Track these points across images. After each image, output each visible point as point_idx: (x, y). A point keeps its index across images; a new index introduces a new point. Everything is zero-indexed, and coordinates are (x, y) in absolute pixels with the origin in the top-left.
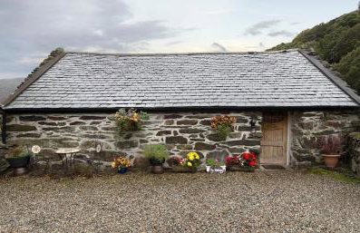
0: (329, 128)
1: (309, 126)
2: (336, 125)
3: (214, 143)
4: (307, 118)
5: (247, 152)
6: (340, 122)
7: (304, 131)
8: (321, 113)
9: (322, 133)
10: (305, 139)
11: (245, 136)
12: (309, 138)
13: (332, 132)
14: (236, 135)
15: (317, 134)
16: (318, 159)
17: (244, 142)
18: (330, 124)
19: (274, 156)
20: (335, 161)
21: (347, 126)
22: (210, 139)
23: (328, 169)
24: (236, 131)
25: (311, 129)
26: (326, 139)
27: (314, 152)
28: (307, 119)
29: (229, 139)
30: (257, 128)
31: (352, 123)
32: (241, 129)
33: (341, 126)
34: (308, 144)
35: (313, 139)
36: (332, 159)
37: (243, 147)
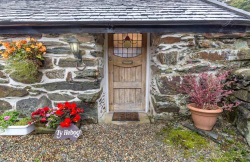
0: (203, 62)
1: (171, 60)
2: (213, 58)
3: (23, 86)
4: (168, 46)
5: (77, 99)
6: (220, 52)
7: (164, 67)
8: (191, 36)
9: (190, 70)
10: (164, 79)
11: (70, 74)
12: (170, 77)
13: (206, 68)
14: (55, 74)
15: (183, 71)
16: (183, 110)
17: (70, 84)
18: (204, 56)
19: (131, 102)
20: (211, 121)
21: (231, 58)
22: (15, 80)
23: (198, 132)
24: (56, 68)
25: (174, 63)
26: (197, 80)
27: (177, 99)
28: (167, 48)
29: (46, 80)
30: (89, 63)
31: (240, 54)
32: (63, 63)
33: (223, 58)
34: (168, 86)
35: (177, 79)
36: (206, 116)
37: (69, 92)
